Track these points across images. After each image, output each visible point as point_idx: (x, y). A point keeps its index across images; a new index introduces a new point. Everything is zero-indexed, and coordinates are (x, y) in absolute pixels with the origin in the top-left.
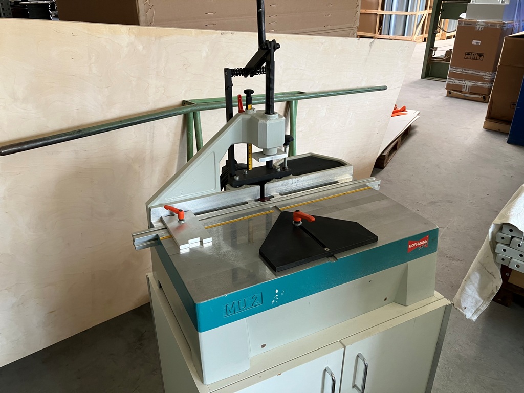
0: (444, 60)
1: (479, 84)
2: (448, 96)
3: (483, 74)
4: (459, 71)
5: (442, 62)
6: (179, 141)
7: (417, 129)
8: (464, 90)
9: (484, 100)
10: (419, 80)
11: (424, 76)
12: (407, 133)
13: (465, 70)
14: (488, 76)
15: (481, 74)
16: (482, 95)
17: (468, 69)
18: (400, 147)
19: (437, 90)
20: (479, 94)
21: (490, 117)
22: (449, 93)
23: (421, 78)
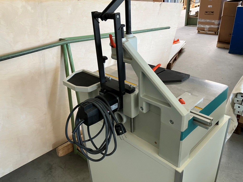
0: (195, 17)
1: (212, 26)
2: (198, 33)
3: (214, 21)
4: (203, 20)
5: (194, 17)
6: (60, 61)
7: (185, 50)
8: (205, 30)
9: (216, 34)
10: (184, 27)
11: (186, 25)
12: (181, 52)
13: (205, 20)
14: (216, 22)
15: (213, 21)
16: (214, 31)
17: (207, 19)
18: (177, 59)
19: (193, 31)
20: (213, 31)
21: (219, 41)
22: (199, 31)
23: (185, 26)
